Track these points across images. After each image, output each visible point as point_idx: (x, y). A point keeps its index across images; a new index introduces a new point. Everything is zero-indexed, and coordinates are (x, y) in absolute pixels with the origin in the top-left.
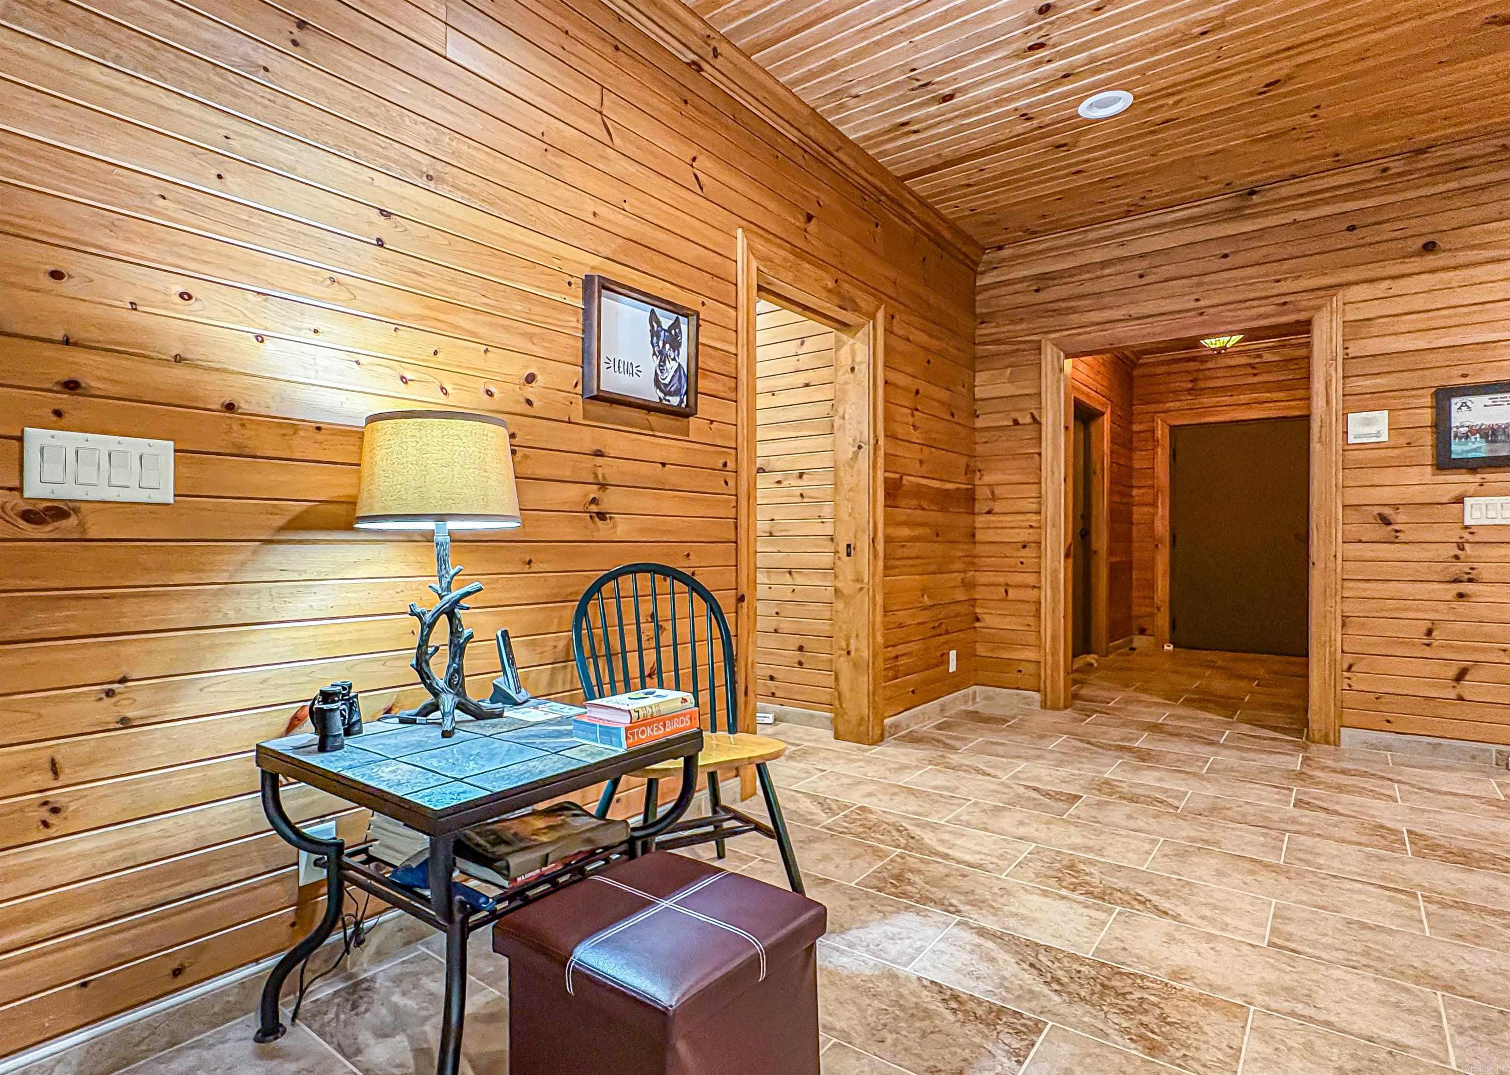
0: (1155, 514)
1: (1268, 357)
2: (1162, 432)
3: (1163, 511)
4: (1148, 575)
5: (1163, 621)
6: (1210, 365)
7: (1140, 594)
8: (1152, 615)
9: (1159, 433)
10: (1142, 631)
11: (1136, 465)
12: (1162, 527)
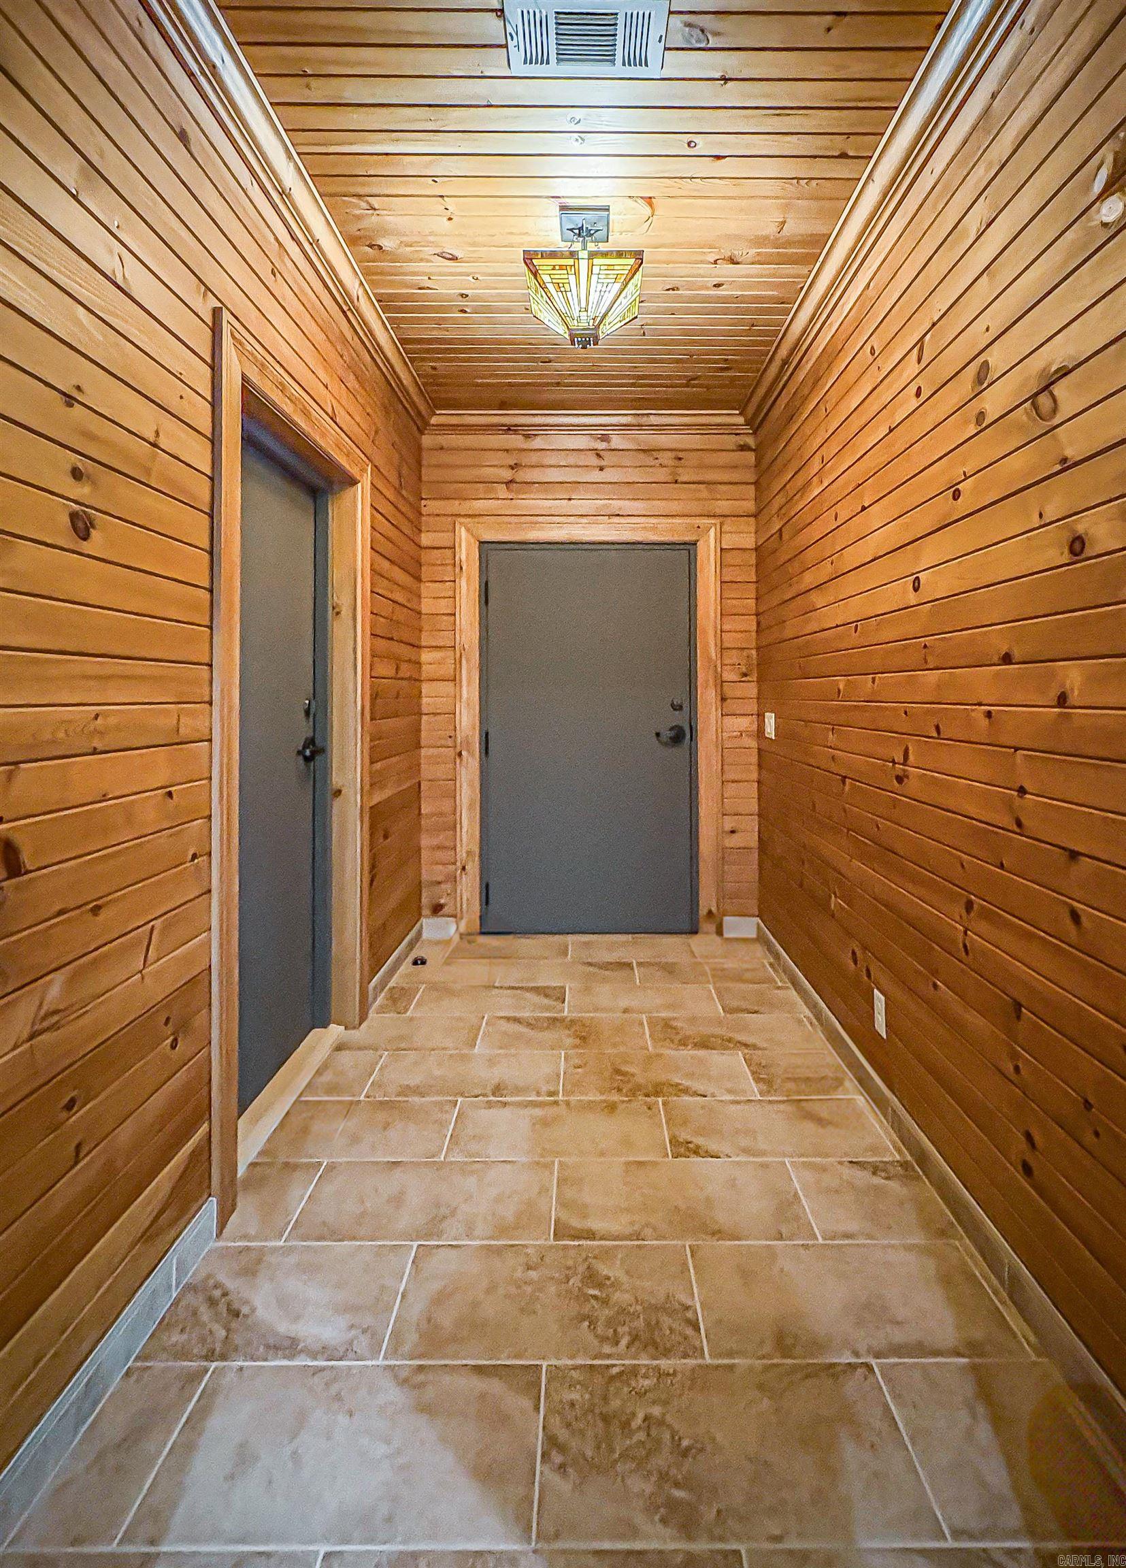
0: (456, 697)
1: (617, 441)
2: (467, 552)
3: (470, 691)
4: (446, 806)
5: (468, 889)
6: (538, 443)
7: (435, 842)
8: (453, 879)
9: (462, 554)
10: (437, 909)
11: (426, 606)
12: (468, 720)
